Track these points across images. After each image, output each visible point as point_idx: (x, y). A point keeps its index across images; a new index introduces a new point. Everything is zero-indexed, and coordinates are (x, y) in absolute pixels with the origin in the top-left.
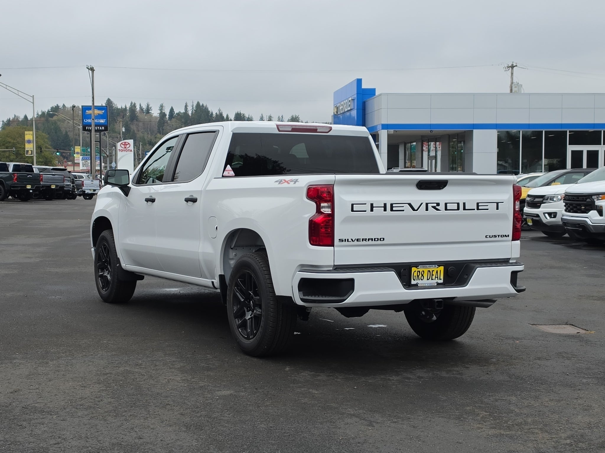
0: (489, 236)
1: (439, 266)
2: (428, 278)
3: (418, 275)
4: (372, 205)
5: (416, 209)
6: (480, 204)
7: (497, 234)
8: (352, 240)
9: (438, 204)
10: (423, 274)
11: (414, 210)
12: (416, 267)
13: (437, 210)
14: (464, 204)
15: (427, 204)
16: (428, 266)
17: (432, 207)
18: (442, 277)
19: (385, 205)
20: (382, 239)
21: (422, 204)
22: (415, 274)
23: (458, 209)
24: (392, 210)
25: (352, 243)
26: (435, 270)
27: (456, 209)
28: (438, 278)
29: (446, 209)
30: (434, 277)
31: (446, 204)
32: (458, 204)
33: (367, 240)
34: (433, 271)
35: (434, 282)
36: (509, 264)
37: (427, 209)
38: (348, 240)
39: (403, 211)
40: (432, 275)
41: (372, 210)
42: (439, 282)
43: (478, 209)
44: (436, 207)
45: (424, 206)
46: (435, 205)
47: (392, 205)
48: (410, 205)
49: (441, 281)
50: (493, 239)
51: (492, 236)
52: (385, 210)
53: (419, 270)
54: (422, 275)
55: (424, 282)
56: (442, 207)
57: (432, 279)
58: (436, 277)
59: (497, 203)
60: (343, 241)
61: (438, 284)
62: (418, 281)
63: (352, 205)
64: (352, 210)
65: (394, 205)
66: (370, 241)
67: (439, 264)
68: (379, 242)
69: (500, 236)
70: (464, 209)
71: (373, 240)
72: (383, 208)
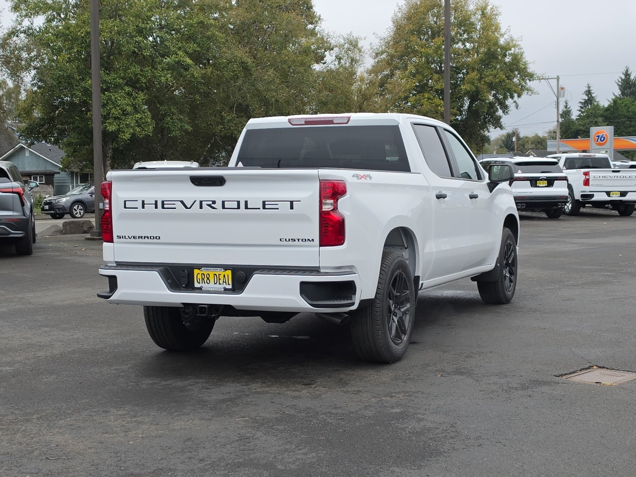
0: (285, 240)
1: (226, 270)
2: (216, 282)
3: (203, 278)
4: (143, 202)
5: (189, 207)
6: (266, 203)
7: (296, 238)
8: (129, 237)
9: (214, 202)
10: (208, 277)
11: (186, 208)
12: (199, 269)
13: (213, 208)
14: (246, 202)
15: (201, 202)
16: (212, 269)
17: (207, 205)
18: (230, 282)
19: (156, 202)
20: (158, 238)
21: (195, 201)
22: (199, 276)
23: (239, 207)
24: (163, 207)
25: (129, 240)
26: (222, 274)
27: (236, 207)
28: (226, 282)
29: (224, 207)
30: (221, 282)
31: (223, 202)
32: (239, 203)
33: (143, 238)
34: (219, 275)
35: (221, 287)
36: (320, 274)
37: (201, 207)
38: (125, 236)
39: (175, 208)
40: (219, 279)
41: (143, 207)
42: (227, 288)
43: (264, 208)
44: (212, 205)
45: (197, 204)
46: (211, 203)
47: (163, 202)
48: (182, 202)
49: (230, 287)
50: (291, 243)
51: (289, 239)
52: (156, 207)
53: (203, 272)
54: (208, 279)
55: (211, 286)
56: (218, 205)
57: (220, 284)
58: (223, 282)
59: (292, 203)
60: (120, 238)
61: (226, 289)
62: (203, 285)
63: (125, 201)
64: (125, 207)
65: (165, 203)
66: (146, 239)
67: (226, 267)
68: (155, 240)
69: (300, 240)
70: (246, 207)
71: (149, 238)
72: (154, 205)
